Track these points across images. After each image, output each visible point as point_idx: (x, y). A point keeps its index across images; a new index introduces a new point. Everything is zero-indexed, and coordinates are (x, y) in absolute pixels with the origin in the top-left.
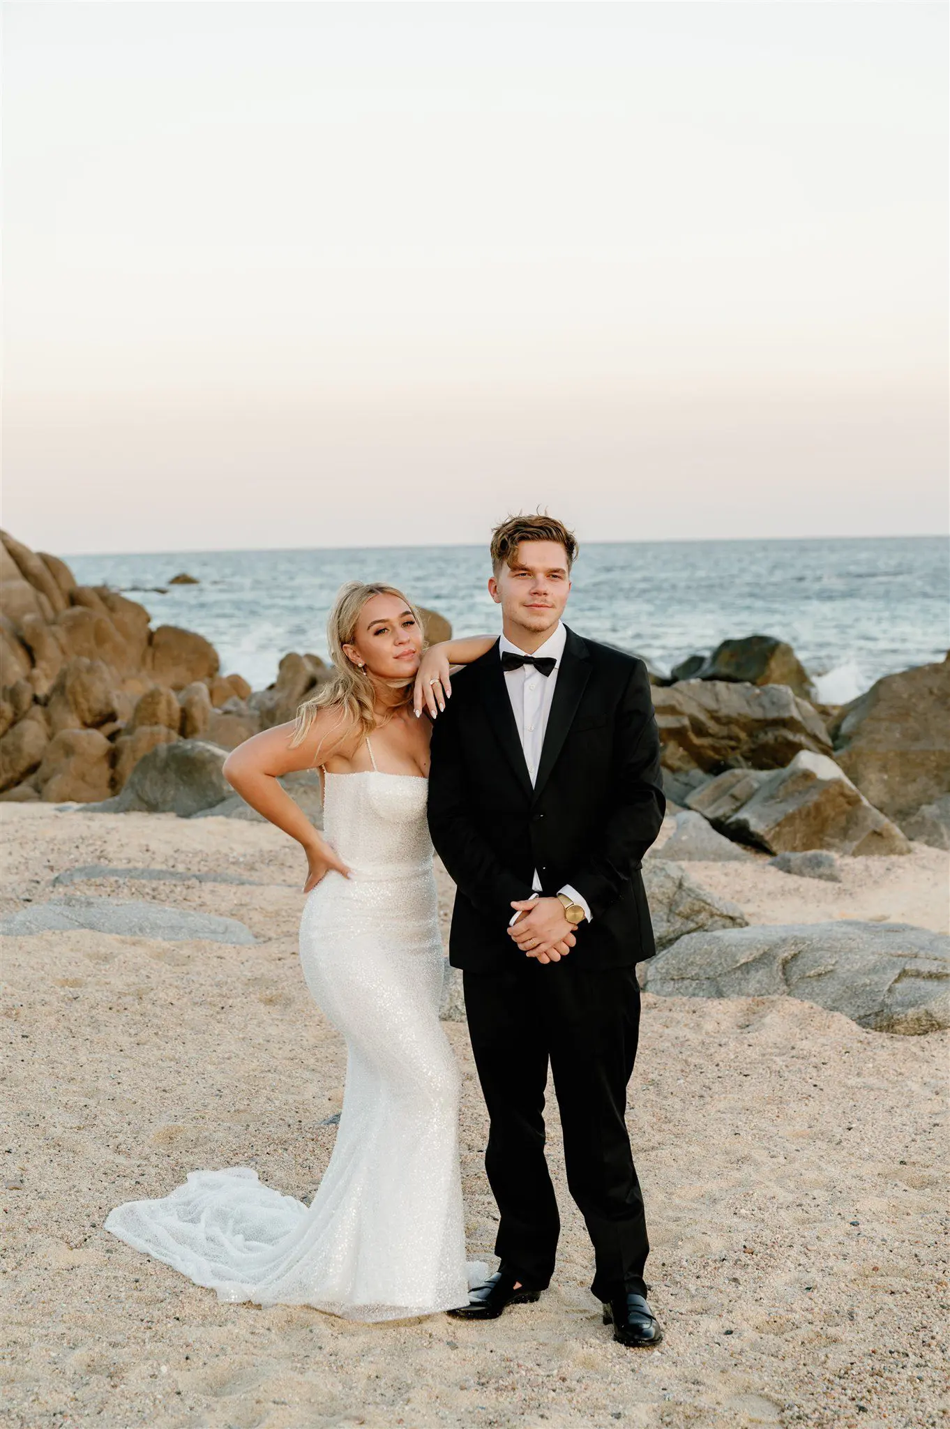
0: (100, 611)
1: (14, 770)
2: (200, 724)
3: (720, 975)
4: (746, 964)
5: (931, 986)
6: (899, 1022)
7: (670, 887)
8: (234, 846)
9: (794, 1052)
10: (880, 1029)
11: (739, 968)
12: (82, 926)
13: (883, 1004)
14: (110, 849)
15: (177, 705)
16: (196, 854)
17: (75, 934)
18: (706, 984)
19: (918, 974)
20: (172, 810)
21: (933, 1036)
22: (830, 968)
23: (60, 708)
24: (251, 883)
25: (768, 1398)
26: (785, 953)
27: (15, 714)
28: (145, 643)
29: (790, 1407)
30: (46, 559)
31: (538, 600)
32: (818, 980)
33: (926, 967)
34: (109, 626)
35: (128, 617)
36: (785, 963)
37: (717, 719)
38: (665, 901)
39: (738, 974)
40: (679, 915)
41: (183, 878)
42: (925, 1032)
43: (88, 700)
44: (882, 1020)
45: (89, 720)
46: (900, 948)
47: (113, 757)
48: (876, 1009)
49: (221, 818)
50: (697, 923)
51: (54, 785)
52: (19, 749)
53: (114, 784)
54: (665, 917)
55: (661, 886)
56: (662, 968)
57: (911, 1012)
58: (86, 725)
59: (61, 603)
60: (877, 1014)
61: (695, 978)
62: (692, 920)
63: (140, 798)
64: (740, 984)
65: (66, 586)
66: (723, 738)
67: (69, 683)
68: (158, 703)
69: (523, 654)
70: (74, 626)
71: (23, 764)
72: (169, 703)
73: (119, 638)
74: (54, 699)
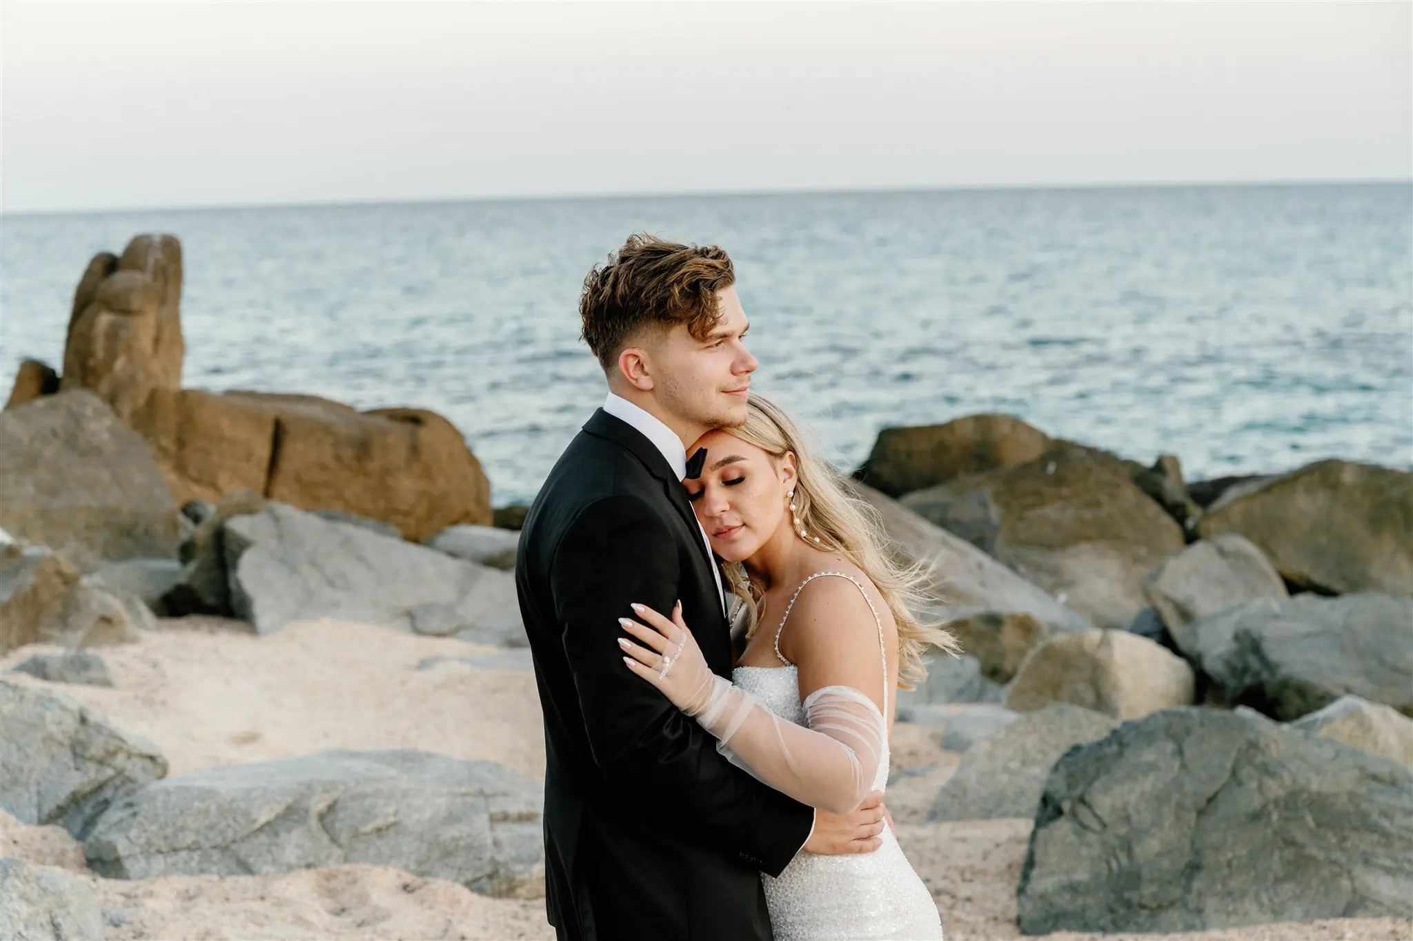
3: (234, 842)
4: (268, 823)
6: (522, 883)
7: (71, 723)
10: (498, 895)
11: (261, 829)
13: (493, 861)
18: (216, 855)
19: (506, 818)
22: (392, 819)
26: (318, 804)
32: (380, 837)
36: (321, 817)
38: (66, 742)
39: (263, 838)
40: (91, 759)
44: (500, 884)
48: (488, 870)
50: (115, 768)
54: (72, 764)
55: (60, 723)
56: (139, 837)
60: (491, 877)
61: (193, 847)
62: (109, 765)
64: (270, 852)
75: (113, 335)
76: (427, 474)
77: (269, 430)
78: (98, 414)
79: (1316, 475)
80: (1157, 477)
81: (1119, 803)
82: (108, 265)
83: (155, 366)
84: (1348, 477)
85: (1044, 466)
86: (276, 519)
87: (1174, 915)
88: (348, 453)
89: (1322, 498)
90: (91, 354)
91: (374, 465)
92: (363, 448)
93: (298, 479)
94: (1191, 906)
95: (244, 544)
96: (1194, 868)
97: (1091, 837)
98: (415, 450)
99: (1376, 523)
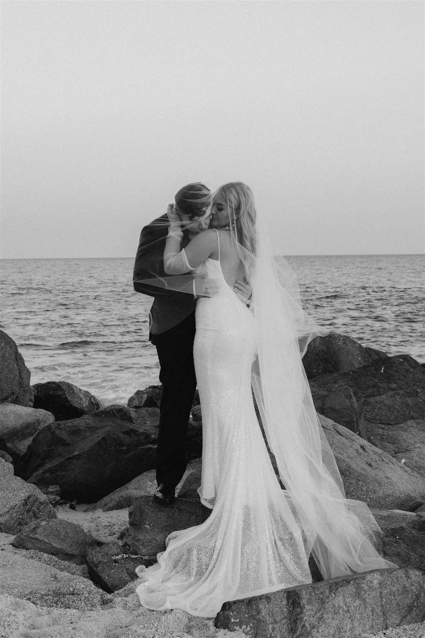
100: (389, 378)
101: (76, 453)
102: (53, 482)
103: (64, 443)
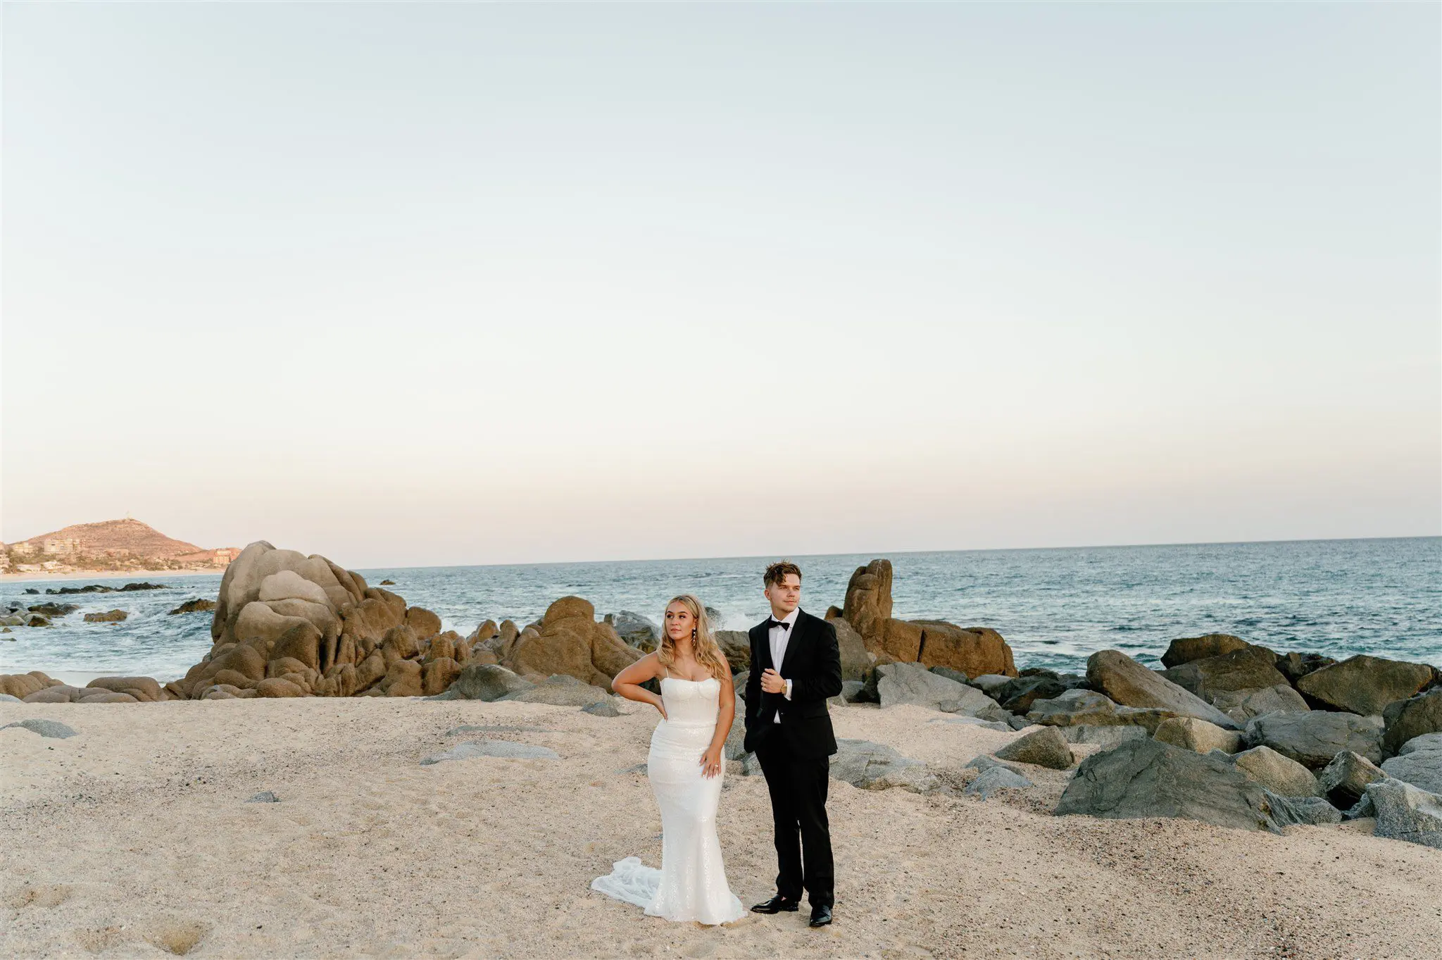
0: (381, 601)
1: (367, 681)
2: (464, 656)
5: (883, 767)
6: (872, 785)
8: (525, 714)
9: (833, 799)
10: (864, 788)
12: (485, 754)
13: (864, 777)
14: (464, 717)
15: (453, 647)
16: (507, 718)
17: (483, 757)
19: (876, 762)
20: (479, 698)
21: (888, 791)
23: (390, 649)
24: (545, 731)
25: (921, 947)
27: (366, 653)
28: (404, 616)
29: (935, 950)
30: (352, 575)
31: (791, 599)
33: (879, 759)
34: (385, 607)
35: (395, 604)
37: (733, 648)
41: (512, 729)
42: (883, 789)
43: (405, 645)
44: (864, 784)
45: (405, 656)
46: (865, 751)
47: (423, 673)
48: (861, 778)
49: (510, 701)
51: (393, 687)
52: (369, 671)
53: (424, 686)
57: (877, 780)
58: (403, 658)
59: (360, 597)
60: (861, 781)
63: (461, 692)
65: (363, 588)
66: (737, 657)
67: (395, 637)
68: (444, 646)
69: (777, 621)
70: (368, 609)
71: (372, 678)
72: (449, 646)
73: (390, 613)
74: (386, 645)
75: (860, 599)
76: (984, 653)
77: (920, 635)
78: (845, 626)
79: (1353, 663)
80: (1286, 662)
81: (1104, 772)
82: (863, 571)
83: (878, 610)
84: (1368, 664)
85: (1231, 657)
86: (896, 666)
87: (1109, 814)
88: (951, 645)
89: (1356, 673)
90: (853, 605)
91: (962, 650)
92: (957, 643)
93: (931, 654)
94: (1116, 811)
95: (882, 675)
96: (1123, 797)
97: (1090, 784)
98: (978, 644)
99: (1380, 685)
100: (1237, 662)
101: (1023, 694)
102: (1010, 709)
103: (1017, 688)
